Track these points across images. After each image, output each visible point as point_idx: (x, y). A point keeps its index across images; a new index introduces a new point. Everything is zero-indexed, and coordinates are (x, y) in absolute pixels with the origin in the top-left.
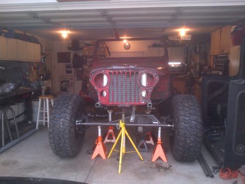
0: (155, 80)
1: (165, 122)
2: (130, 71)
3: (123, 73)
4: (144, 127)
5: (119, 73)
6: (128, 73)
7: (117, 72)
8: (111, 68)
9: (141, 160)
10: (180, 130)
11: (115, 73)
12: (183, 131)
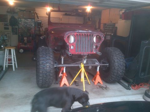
0: (102, 39)
1: (102, 63)
2: (89, 34)
3: (85, 35)
4: (92, 66)
5: (82, 35)
6: (87, 35)
7: (81, 34)
8: (78, 32)
9: (89, 84)
10: (115, 67)
11: (80, 35)
12: (117, 67)
